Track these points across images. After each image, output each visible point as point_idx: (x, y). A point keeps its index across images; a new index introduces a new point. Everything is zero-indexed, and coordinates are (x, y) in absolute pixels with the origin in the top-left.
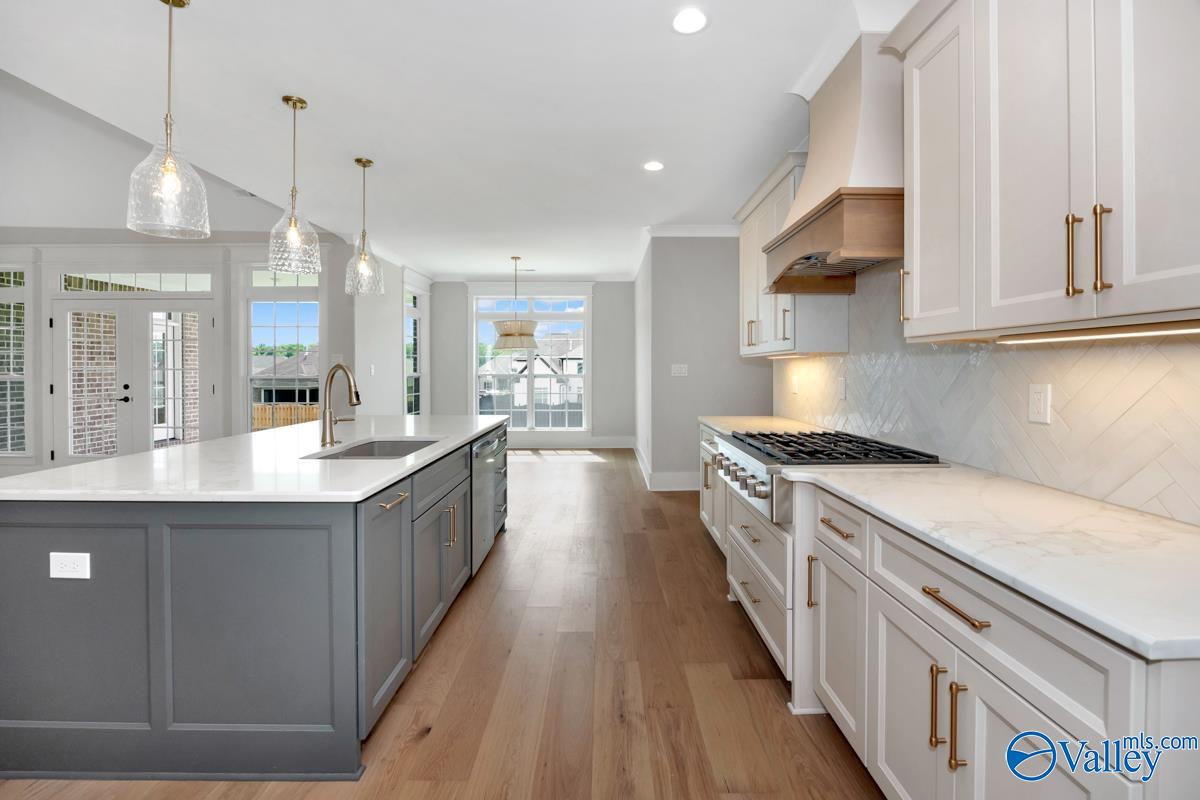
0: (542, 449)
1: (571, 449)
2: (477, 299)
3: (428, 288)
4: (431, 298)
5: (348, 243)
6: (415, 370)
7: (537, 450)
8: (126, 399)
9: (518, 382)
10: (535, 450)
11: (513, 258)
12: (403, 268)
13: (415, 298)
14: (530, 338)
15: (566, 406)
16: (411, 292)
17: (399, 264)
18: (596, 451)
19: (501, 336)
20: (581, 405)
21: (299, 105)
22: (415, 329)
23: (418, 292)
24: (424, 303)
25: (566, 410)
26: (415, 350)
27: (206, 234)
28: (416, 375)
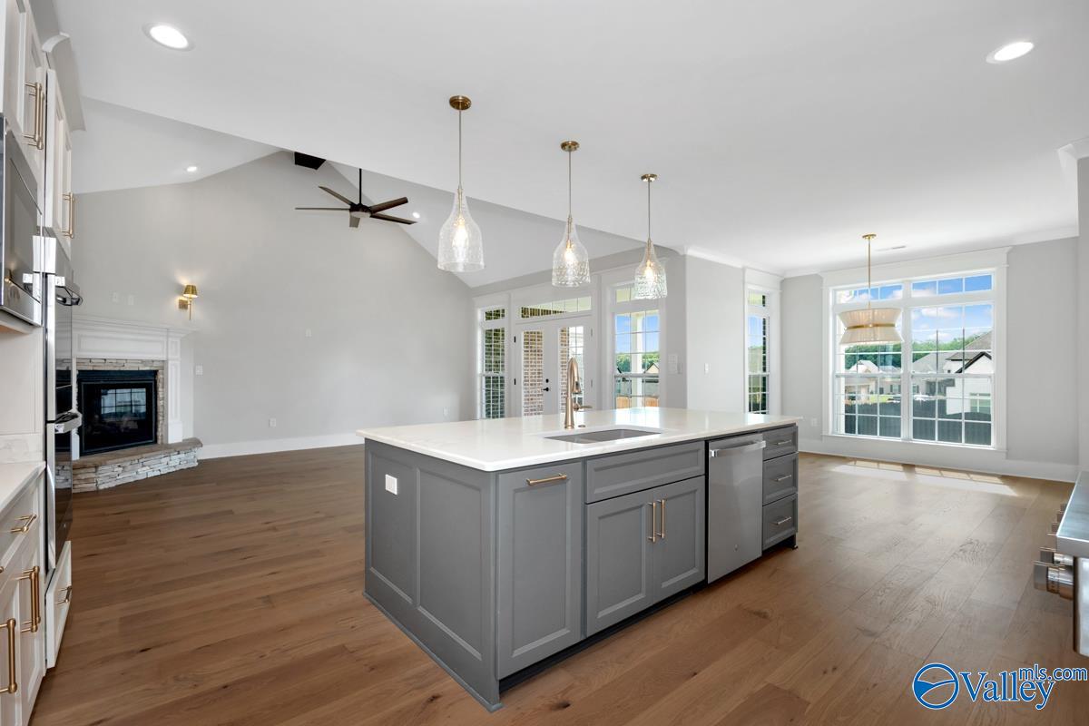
0: (919, 466)
1: (968, 472)
2: (835, 291)
3: (778, 286)
4: (782, 295)
5: (681, 253)
6: (764, 370)
7: (913, 466)
8: (547, 389)
9: (953, 385)
10: (909, 467)
11: (865, 237)
12: (743, 270)
13: (764, 297)
14: (891, 328)
15: (963, 416)
16: (758, 292)
17: (740, 266)
18: (1008, 479)
19: (849, 328)
20: (990, 416)
21: (573, 147)
22: (764, 328)
23: (764, 291)
24: (773, 301)
25: (963, 421)
26: (764, 349)
27: (479, 266)
28: (765, 374)
